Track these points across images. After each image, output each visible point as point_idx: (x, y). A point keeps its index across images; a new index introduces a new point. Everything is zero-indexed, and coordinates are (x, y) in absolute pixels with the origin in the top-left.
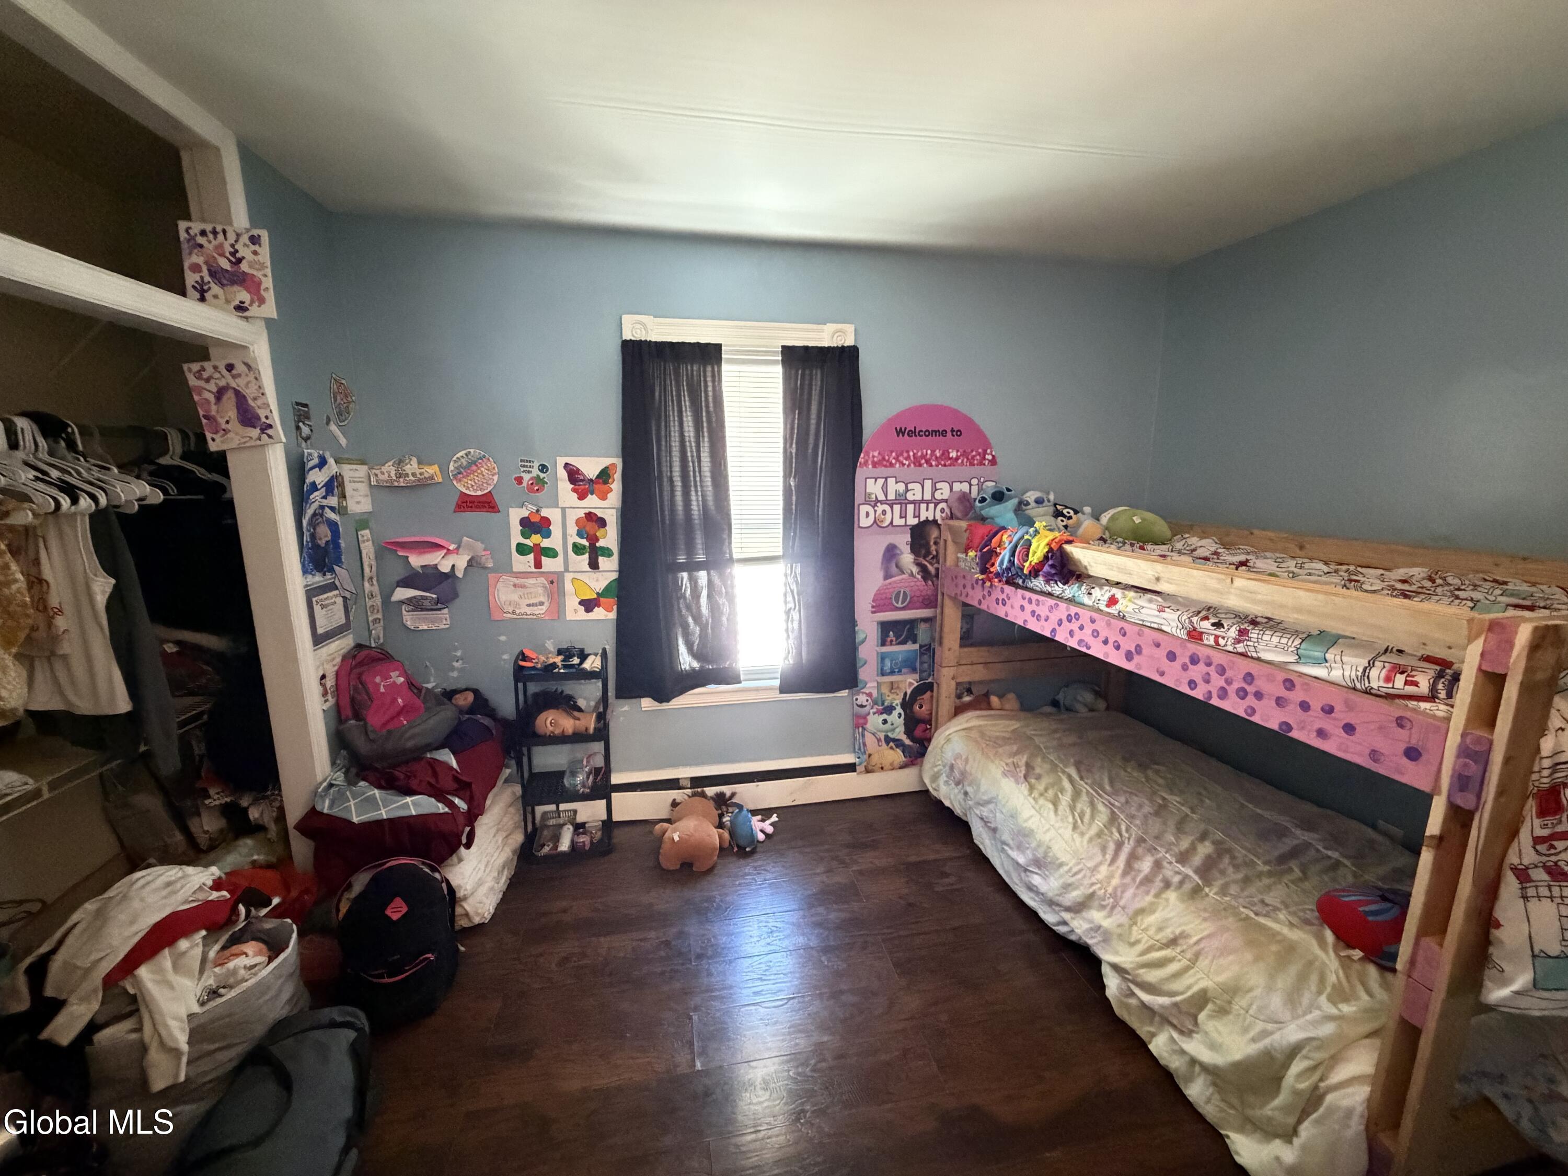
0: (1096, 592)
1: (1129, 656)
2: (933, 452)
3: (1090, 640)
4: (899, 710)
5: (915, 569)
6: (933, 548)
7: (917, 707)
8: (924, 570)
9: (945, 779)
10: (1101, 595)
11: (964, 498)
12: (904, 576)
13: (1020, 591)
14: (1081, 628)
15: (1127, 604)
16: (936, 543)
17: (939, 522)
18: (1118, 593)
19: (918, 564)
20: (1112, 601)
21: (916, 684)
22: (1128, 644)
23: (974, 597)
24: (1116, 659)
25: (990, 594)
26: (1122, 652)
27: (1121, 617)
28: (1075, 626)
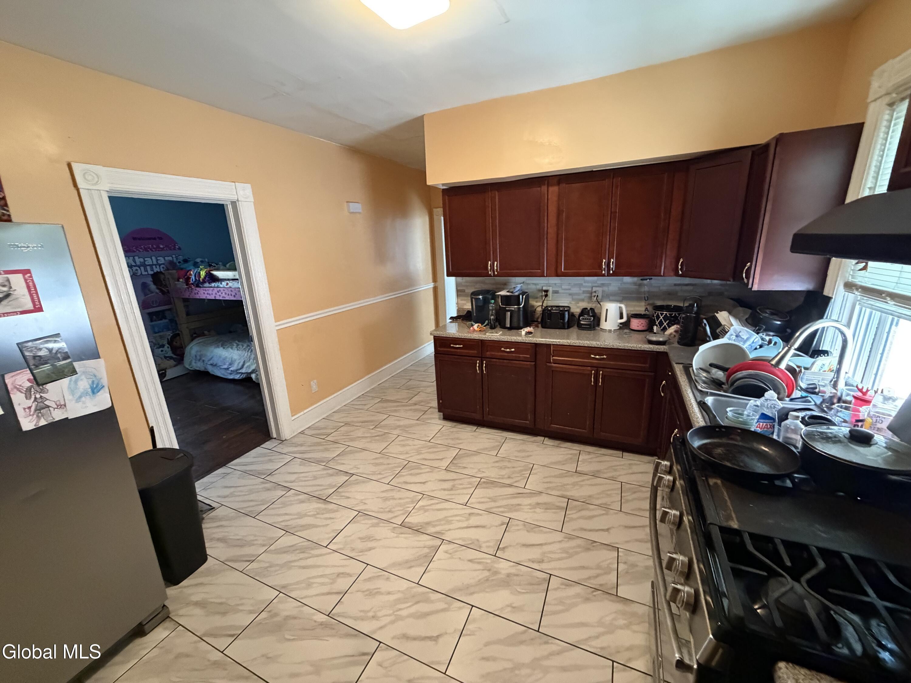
0: (223, 283)
1: (234, 296)
2: (152, 246)
3: (225, 296)
4: (167, 345)
5: (157, 291)
6: (163, 282)
7: (175, 343)
8: (162, 291)
9: (194, 361)
10: (224, 283)
11: (171, 263)
12: (153, 294)
13: (202, 288)
14: (222, 293)
15: (231, 284)
16: (164, 280)
17: (163, 272)
18: (228, 282)
19: (158, 289)
20: (227, 284)
21: (171, 335)
22: (233, 294)
23: (186, 295)
24: (232, 298)
25: (192, 292)
26: (233, 296)
27: (230, 287)
28: (220, 293)
